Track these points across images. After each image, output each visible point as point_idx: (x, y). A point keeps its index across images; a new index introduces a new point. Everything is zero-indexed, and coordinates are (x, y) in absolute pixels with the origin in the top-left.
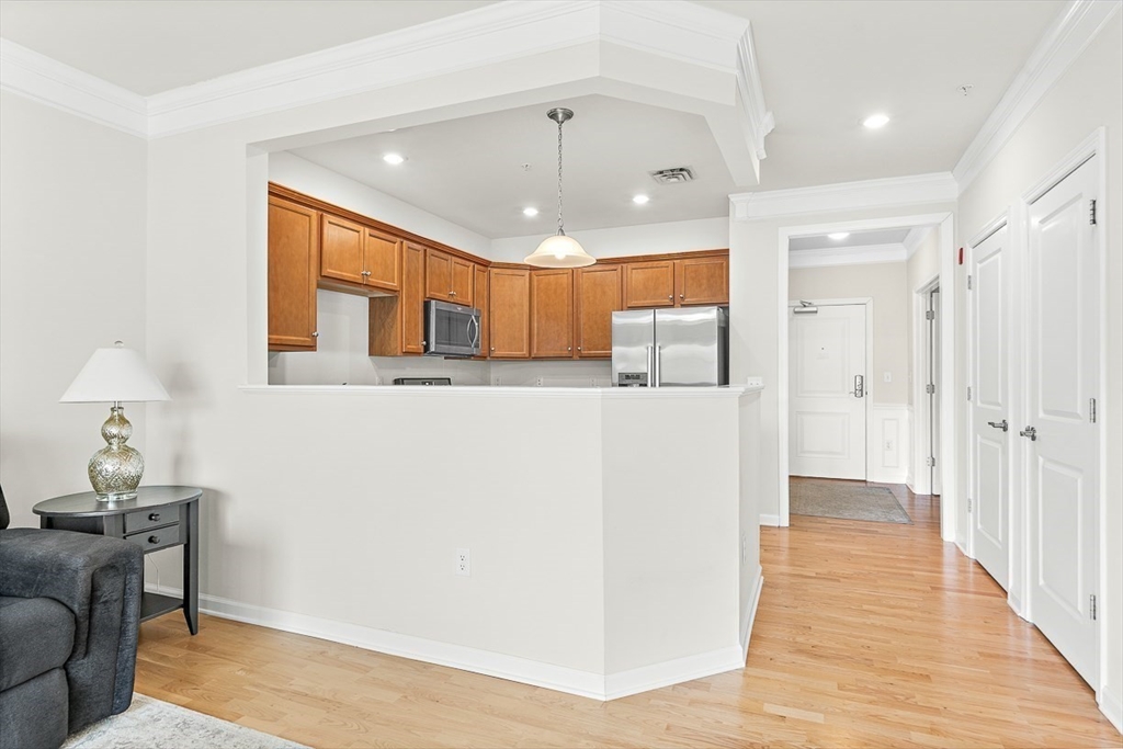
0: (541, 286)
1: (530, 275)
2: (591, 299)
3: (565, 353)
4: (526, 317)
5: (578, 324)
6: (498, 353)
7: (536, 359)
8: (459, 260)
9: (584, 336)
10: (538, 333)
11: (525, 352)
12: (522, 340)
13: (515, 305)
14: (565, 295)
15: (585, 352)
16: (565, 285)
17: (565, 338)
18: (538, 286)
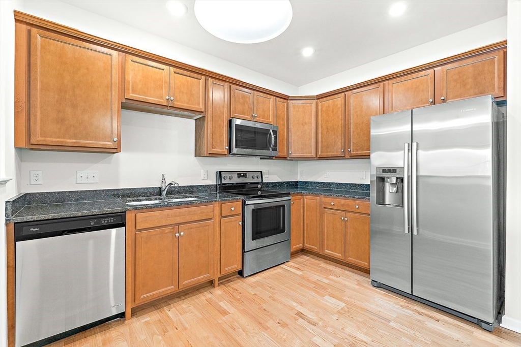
0: (324, 109)
1: (317, 103)
2: (359, 112)
3: (339, 154)
4: (313, 131)
5: (349, 133)
6: (294, 155)
7: (321, 158)
8: (261, 94)
9: (353, 141)
10: (322, 142)
11: (313, 154)
12: (311, 146)
13: (306, 123)
14: (340, 112)
15: (353, 153)
16: (339, 106)
17: (339, 144)
18: (322, 109)
